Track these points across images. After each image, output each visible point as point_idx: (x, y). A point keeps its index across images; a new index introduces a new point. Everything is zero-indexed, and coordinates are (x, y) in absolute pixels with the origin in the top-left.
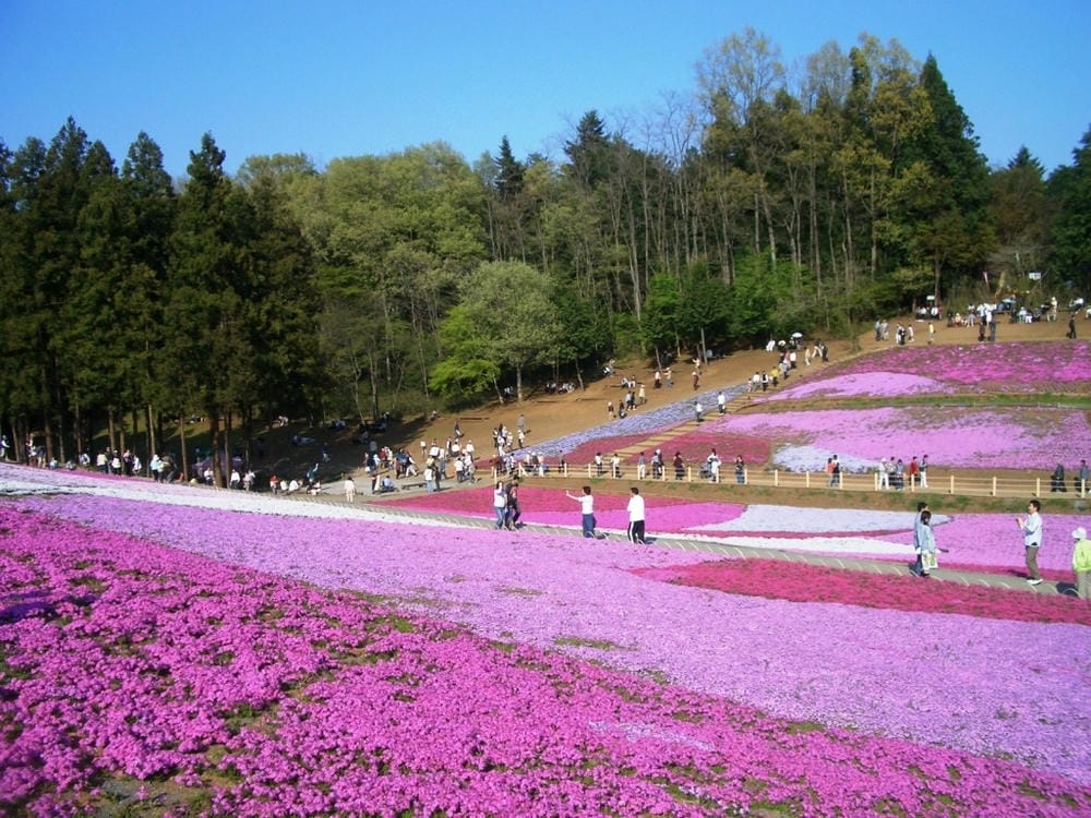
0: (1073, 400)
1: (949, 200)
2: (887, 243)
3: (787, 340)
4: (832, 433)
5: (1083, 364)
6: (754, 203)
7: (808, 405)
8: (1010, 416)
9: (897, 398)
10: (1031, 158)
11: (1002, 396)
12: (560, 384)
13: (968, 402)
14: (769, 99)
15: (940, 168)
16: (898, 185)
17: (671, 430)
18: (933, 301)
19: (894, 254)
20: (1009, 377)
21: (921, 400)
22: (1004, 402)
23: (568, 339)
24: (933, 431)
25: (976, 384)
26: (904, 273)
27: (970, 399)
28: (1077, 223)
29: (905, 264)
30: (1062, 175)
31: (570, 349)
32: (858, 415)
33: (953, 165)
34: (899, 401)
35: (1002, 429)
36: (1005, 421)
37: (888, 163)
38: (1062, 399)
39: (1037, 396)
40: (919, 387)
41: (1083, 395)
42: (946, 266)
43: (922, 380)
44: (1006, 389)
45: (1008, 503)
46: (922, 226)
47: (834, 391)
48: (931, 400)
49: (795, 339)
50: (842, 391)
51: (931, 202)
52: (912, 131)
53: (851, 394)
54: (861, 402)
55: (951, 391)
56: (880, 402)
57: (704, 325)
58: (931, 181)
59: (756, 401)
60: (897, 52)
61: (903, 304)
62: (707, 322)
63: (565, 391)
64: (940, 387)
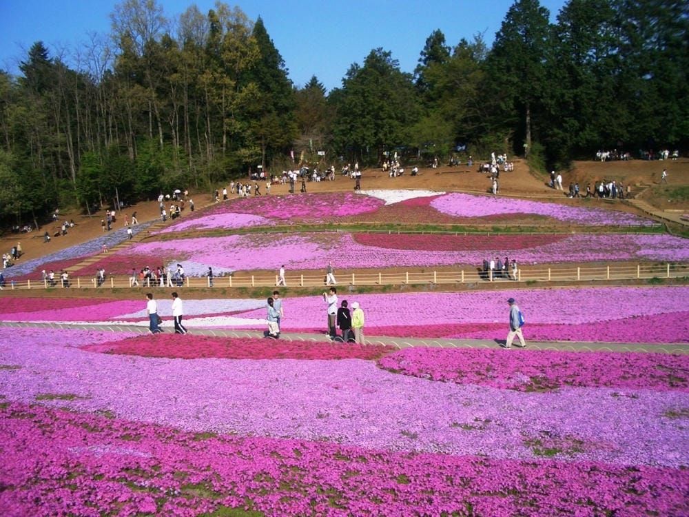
0: (345, 227)
1: (270, 107)
2: (233, 133)
3: (171, 195)
4: (201, 252)
5: (351, 206)
6: (149, 107)
7: (186, 235)
8: (309, 238)
9: (241, 229)
10: (318, 83)
11: (304, 226)
12: (22, 227)
13: (284, 230)
14: (159, 40)
15: (265, 87)
16: (240, 97)
17: (98, 255)
18: (261, 169)
19: (237, 140)
20: (308, 214)
21: (255, 230)
22: (306, 230)
23: (26, 196)
24: (263, 248)
25: (288, 219)
26: (244, 151)
27: (285, 228)
28: (345, 122)
29: (244, 146)
30: (336, 93)
31: (28, 203)
32: (217, 240)
33: (273, 85)
34: (242, 231)
35: (305, 245)
36: (306, 241)
37: (233, 83)
38: (339, 226)
39: (325, 225)
40: (254, 222)
41: (351, 224)
42: (268, 147)
43: (258, 218)
44: (306, 222)
45: (310, 290)
46: (254, 122)
47: (202, 225)
48: (262, 229)
49: (176, 194)
50: (207, 225)
51: (259, 107)
52: (247, 63)
53: (212, 227)
54: (219, 232)
55: (273, 224)
56: (230, 232)
57: (117, 186)
58: (259, 94)
59: (153, 233)
60: (239, 15)
61: (243, 171)
62: (120, 183)
63: (26, 231)
64: (267, 221)
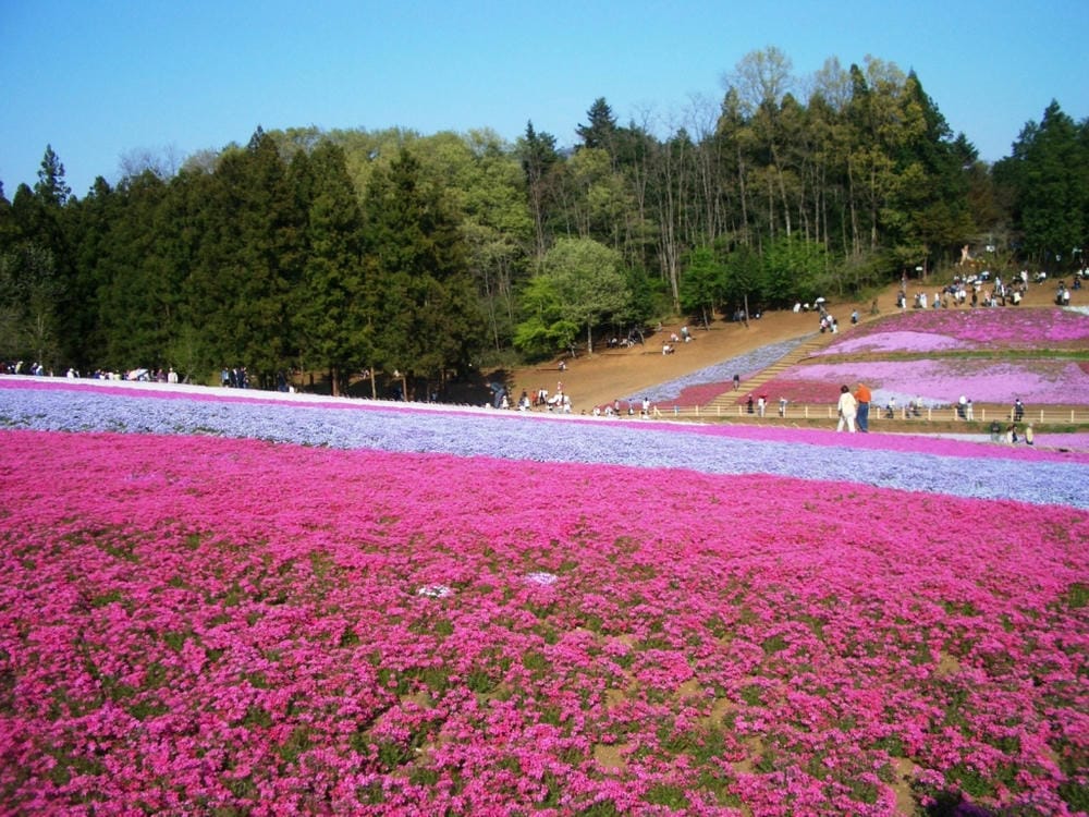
0: (1064, 355)
1: (938, 193)
2: (890, 226)
3: (811, 304)
4: (893, 380)
5: (1064, 327)
6: (780, 191)
7: (858, 357)
8: (1023, 366)
9: (930, 352)
11: (1012, 351)
12: (620, 340)
13: (988, 355)
15: (931, 168)
16: (898, 182)
17: (752, 378)
18: (921, 272)
19: (892, 235)
20: (1012, 337)
21: (949, 354)
22: (1016, 356)
23: (635, 303)
24: (971, 378)
25: (989, 342)
26: (901, 250)
27: (988, 353)
28: (1042, 216)
29: (901, 243)
31: (636, 312)
32: (908, 365)
33: (940, 165)
34: (932, 355)
35: (1023, 376)
36: (1024, 370)
37: (892, 163)
38: (1057, 353)
39: (1038, 351)
40: (946, 345)
41: (1072, 350)
43: (945, 339)
44: (1014, 346)
45: (1052, 427)
46: (916, 214)
47: (876, 346)
48: (958, 354)
49: (819, 303)
50: (883, 347)
51: (925, 194)
52: (909, 137)
53: (892, 349)
54: (900, 356)
55: (972, 347)
56: (917, 356)
57: (747, 292)
58: (926, 178)
59: (813, 354)
62: (751, 289)
63: (625, 346)
64: (962, 344)
